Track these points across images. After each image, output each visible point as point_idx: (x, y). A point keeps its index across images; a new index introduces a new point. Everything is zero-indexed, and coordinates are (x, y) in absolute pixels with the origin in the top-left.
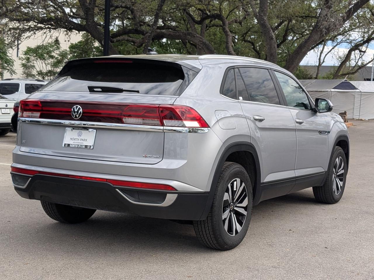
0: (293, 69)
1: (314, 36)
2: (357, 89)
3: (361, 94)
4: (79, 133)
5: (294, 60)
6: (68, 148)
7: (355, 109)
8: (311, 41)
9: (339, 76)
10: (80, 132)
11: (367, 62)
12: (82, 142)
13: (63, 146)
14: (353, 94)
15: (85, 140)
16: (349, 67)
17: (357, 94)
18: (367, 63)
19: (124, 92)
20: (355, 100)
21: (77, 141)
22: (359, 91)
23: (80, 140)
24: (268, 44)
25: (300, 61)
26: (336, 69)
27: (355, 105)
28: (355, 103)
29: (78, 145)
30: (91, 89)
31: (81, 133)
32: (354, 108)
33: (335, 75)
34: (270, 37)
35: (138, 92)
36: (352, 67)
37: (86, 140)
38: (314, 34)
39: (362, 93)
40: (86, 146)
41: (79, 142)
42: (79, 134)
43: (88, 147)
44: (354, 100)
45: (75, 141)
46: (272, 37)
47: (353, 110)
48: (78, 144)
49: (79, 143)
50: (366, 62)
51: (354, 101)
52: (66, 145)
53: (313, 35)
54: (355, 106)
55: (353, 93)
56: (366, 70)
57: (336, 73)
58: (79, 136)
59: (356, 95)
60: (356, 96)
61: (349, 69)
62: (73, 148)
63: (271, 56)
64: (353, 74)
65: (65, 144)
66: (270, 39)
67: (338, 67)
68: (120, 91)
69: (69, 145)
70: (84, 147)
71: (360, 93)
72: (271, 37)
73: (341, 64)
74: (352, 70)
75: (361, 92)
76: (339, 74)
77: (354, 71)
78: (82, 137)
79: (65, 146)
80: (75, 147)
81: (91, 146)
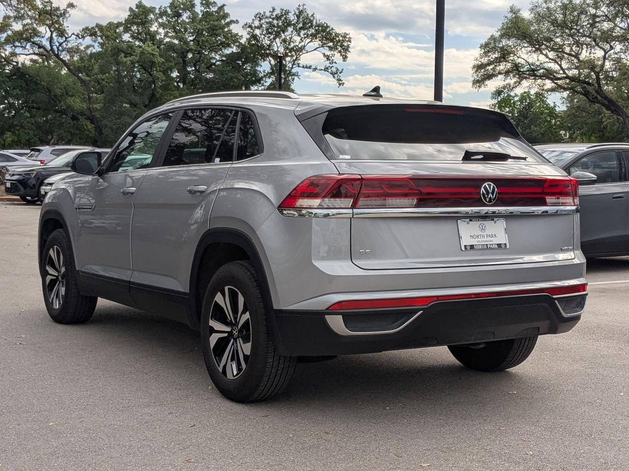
6: (472, 252)
10: (482, 224)
12: (490, 239)
13: (463, 248)
21: (482, 239)
23: (485, 236)
29: (487, 245)
30: (468, 157)
31: (484, 225)
35: (525, 159)
37: (495, 236)
40: (499, 245)
41: (486, 239)
42: (481, 228)
43: (503, 246)
45: (478, 239)
49: (486, 241)
52: (469, 248)
58: (483, 231)
62: (480, 249)
69: (472, 247)
70: (496, 246)
78: (488, 232)
79: (466, 248)
80: (483, 249)
81: (505, 244)
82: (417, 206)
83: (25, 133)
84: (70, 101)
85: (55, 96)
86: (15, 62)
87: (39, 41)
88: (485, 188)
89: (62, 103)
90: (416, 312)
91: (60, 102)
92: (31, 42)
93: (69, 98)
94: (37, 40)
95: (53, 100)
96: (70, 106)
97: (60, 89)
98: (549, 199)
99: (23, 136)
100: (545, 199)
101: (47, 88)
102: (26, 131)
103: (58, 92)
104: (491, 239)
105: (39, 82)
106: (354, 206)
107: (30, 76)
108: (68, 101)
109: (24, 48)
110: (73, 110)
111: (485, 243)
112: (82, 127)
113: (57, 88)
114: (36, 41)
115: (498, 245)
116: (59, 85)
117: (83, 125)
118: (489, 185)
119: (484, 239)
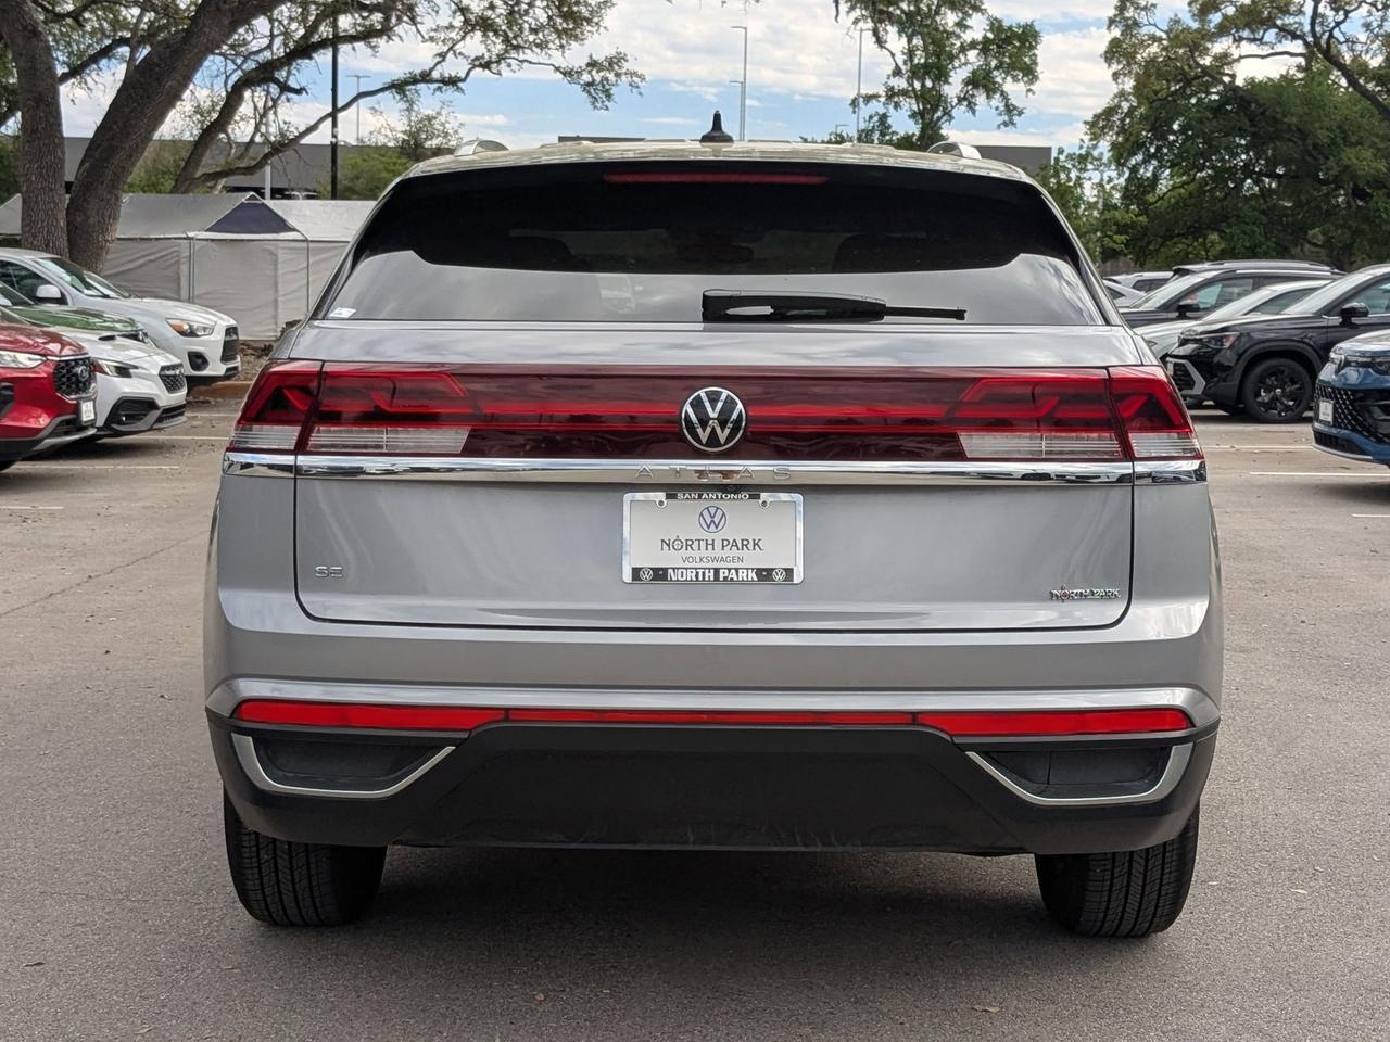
0: (131, 156)
1: (207, 30)
2: (294, 230)
3: (308, 248)
4: (705, 513)
5: (133, 122)
6: (659, 587)
7: (280, 303)
8: (196, 50)
9: (197, 179)
10: (712, 510)
11: (302, 129)
12: (735, 552)
13: (627, 576)
14: (272, 248)
15: (751, 546)
16: (228, 147)
17: (285, 248)
18: (300, 134)
19: (887, 318)
20: (280, 272)
21: (703, 553)
22: (302, 238)
23: (718, 545)
24: (21, 55)
25: (155, 127)
26: (185, 154)
27: (280, 287)
28: (280, 280)
29: (717, 571)
30: (716, 311)
31: (720, 513)
32: (276, 301)
33: (180, 175)
34: (25, 28)
35: (958, 315)
36: (238, 144)
37: (755, 544)
38: (208, 22)
39: (311, 245)
40: (765, 573)
41: (718, 552)
42: (709, 520)
43: (779, 577)
44: (276, 269)
45: (689, 553)
46: (35, 28)
47: (276, 308)
48: (716, 565)
49: (715, 559)
50: (297, 129)
51: (276, 276)
52: (647, 576)
53: (205, 25)
54: (281, 293)
55: (270, 246)
56: (300, 157)
57: (185, 167)
58: (713, 527)
59: (280, 251)
60: (282, 256)
61: (229, 155)
62: (687, 582)
63: (37, 103)
64: (252, 174)
65: (636, 572)
66: (26, 33)
67: (191, 147)
68: (868, 312)
69: (660, 574)
70: (753, 575)
71: (305, 245)
72: (30, 28)
73: (202, 136)
74: (241, 157)
75: (306, 240)
76: (198, 174)
77: (255, 162)
78: (729, 532)
79: (636, 577)
80: (698, 581)
81: (789, 572)
82: (468, 451)
83: (1245, 233)
84: (1350, 156)
85: (1315, 146)
86: (1228, 75)
87: (1295, 23)
88: (698, 405)
89: (1331, 162)
90: (437, 746)
91: (1327, 158)
92: (1276, 26)
93: (1347, 149)
94: (1292, 21)
95: (1311, 155)
96: (1347, 167)
97: (1328, 129)
98: (970, 441)
99: (1239, 239)
100: (954, 438)
101: (1298, 130)
102: (1247, 228)
103: (1323, 136)
104: (740, 553)
105: (1279, 116)
106: (301, 447)
107: (1259, 105)
108: (1343, 156)
109: (1260, 41)
110: (1354, 177)
111: (711, 565)
112: (1377, 214)
113: (1321, 129)
114: (1290, 24)
115: (759, 571)
116: (1326, 122)
117: (1378, 210)
118: (714, 398)
119: (710, 553)
